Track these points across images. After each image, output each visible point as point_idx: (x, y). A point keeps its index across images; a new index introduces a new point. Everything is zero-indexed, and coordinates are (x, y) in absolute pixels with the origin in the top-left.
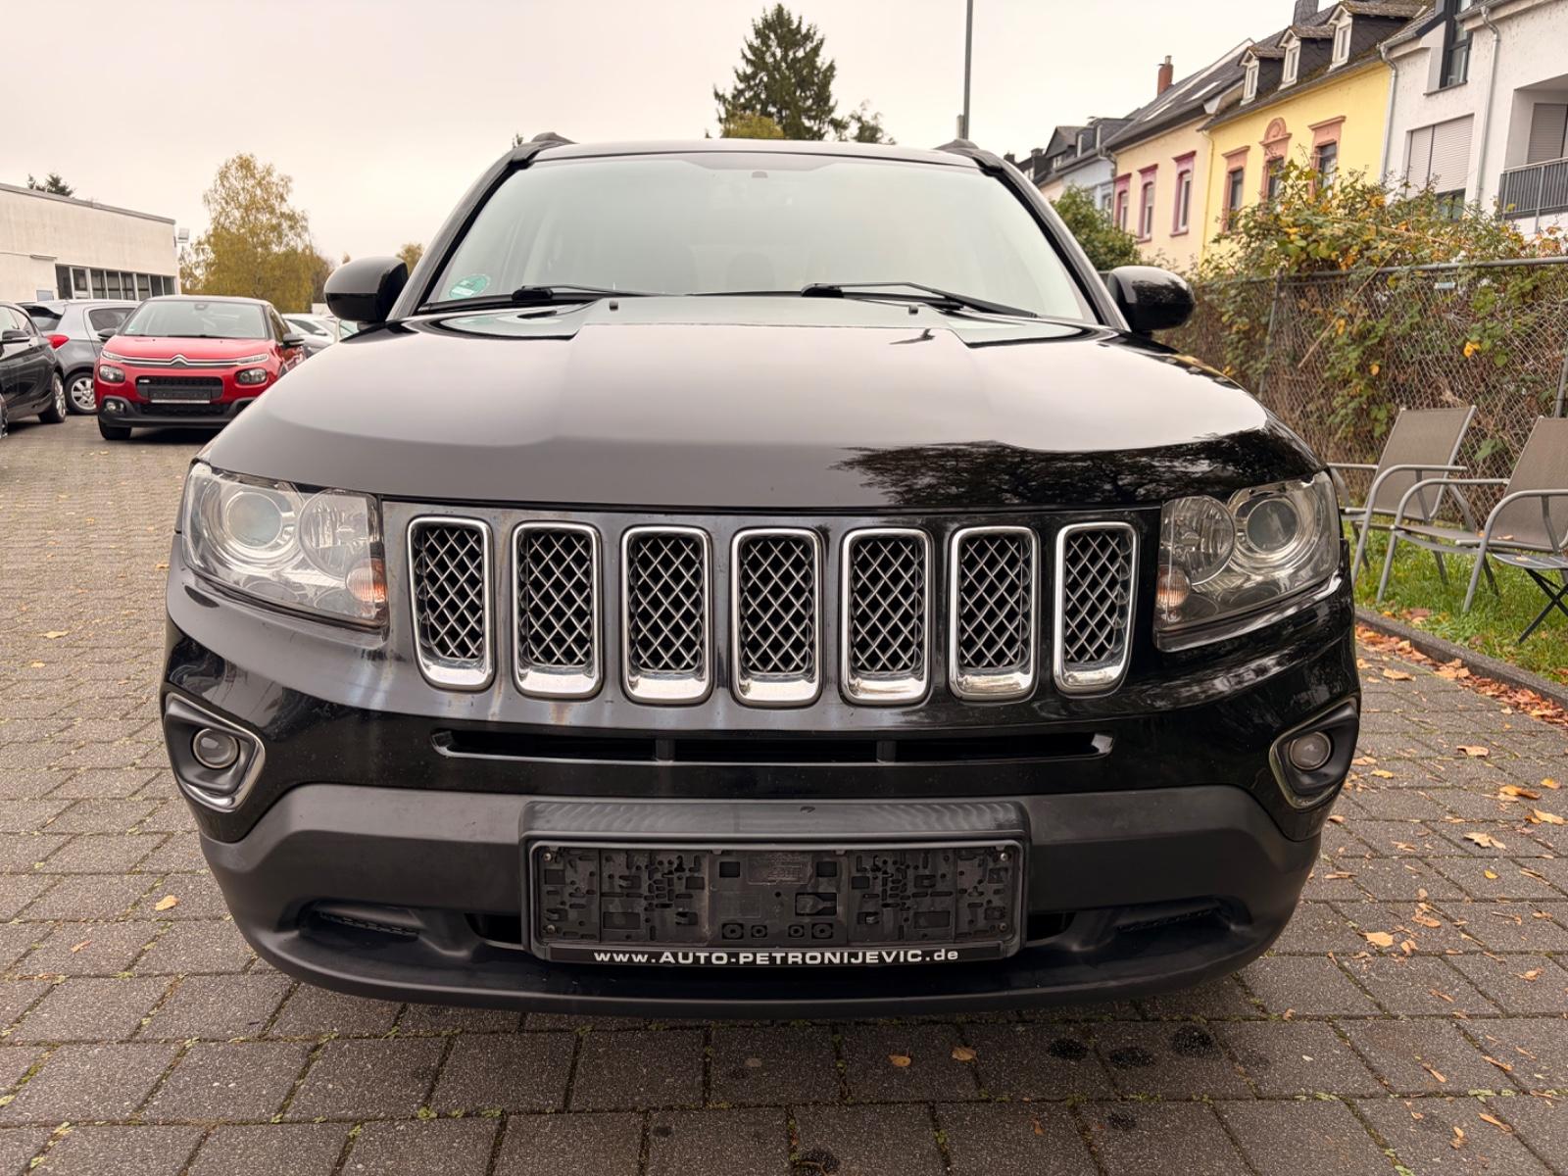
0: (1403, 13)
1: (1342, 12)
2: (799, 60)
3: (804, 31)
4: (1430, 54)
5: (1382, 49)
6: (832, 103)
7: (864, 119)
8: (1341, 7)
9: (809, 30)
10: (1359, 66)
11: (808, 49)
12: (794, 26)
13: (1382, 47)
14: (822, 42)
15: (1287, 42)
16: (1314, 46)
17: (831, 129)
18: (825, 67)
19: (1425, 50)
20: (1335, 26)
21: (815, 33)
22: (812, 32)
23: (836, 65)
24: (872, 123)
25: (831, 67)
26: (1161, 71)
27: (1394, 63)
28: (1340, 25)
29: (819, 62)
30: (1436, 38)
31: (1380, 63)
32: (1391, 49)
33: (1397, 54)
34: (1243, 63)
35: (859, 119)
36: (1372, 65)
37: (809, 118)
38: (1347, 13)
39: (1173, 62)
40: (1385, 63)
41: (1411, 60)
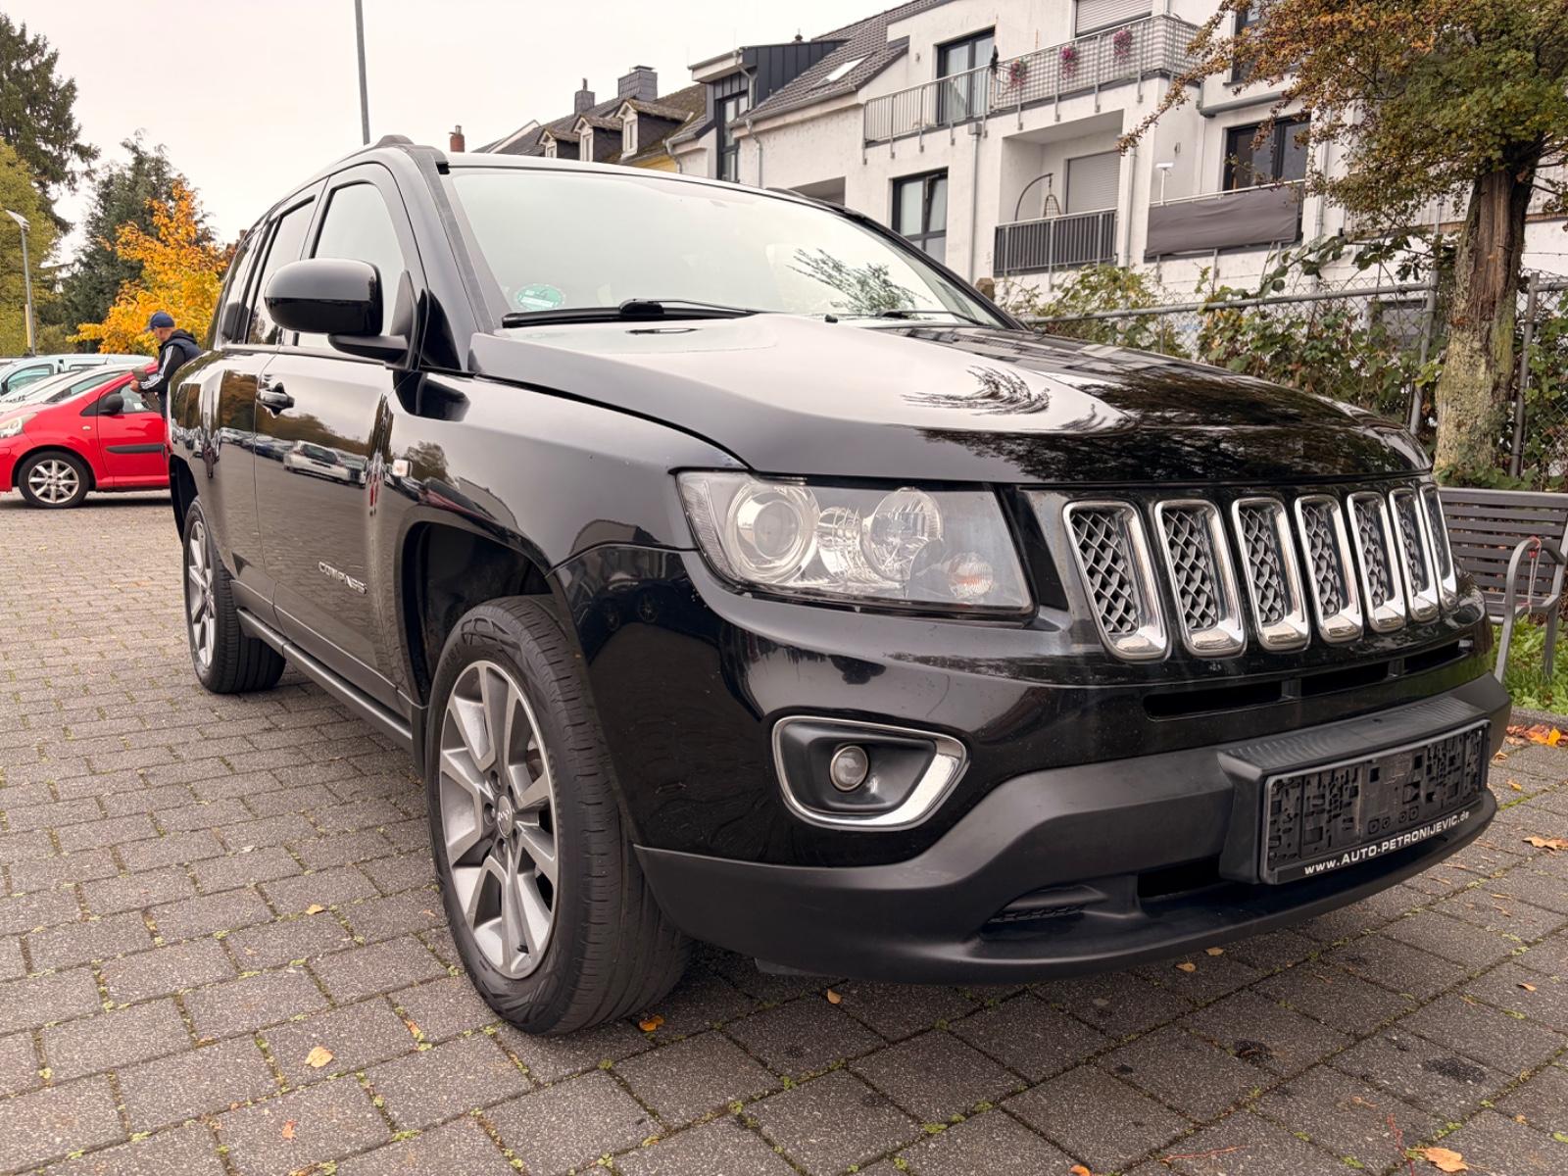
0: (676, 116)
1: (627, 108)
2: (27, 74)
3: (30, 39)
4: (707, 154)
5: (668, 145)
6: (75, 127)
7: (140, 149)
8: (626, 104)
9: (36, 41)
10: (649, 158)
11: (37, 62)
12: (18, 32)
13: (667, 143)
14: (54, 57)
15: (580, 128)
16: (604, 135)
17: (75, 156)
18: (62, 85)
19: (702, 150)
20: (622, 120)
21: (45, 46)
22: (40, 43)
23: (77, 84)
24: (153, 154)
25: (71, 87)
26: (452, 139)
27: (678, 158)
28: (626, 120)
29: (54, 78)
30: (710, 140)
31: (666, 157)
32: (674, 146)
33: (680, 150)
34: (541, 142)
35: (134, 149)
36: (659, 158)
37: (47, 141)
38: (632, 110)
39: (463, 132)
40: (671, 157)
41: (693, 157)
